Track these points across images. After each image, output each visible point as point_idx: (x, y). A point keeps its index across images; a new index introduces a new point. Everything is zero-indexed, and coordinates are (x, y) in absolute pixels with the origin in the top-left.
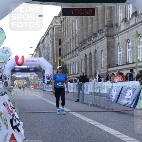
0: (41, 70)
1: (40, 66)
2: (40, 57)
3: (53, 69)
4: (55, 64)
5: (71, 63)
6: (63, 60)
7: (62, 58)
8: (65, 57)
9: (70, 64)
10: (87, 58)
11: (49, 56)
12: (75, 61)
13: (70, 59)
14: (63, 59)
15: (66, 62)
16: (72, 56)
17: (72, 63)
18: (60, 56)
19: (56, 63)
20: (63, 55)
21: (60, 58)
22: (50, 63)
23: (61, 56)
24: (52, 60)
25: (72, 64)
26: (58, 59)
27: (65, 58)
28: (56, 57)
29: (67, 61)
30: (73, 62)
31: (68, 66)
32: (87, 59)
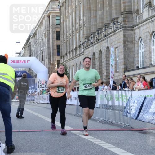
0: (32, 75)
1: (30, 69)
2: (30, 56)
3: (49, 73)
4: (51, 66)
5: (73, 65)
6: (63, 61)
7: (61, 58)
8: (65, 56)
9: (71, 66)
10: (96, 58)
11: (43, 56)
12: (79, 63)
13: (72, 59)
14: (63, 59)
15: (66, 64)
16: (75, 55)
17: (75, 64)
18: (57, 55)
19: (53, 65)
20: (63, 54)
21: (58, 58)
22: (44, 65)
23: (59, 55)
24: (46, 61)
25: (75, 66)
26: (56, 59)
27: (65, 58)
28: (53, 57)
29: (68, 63)
30: (77, 64)
31: (70, 69)
32: (96, 60)
